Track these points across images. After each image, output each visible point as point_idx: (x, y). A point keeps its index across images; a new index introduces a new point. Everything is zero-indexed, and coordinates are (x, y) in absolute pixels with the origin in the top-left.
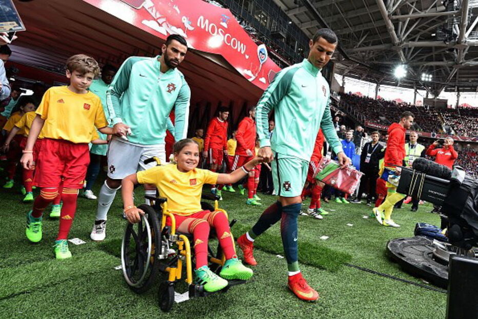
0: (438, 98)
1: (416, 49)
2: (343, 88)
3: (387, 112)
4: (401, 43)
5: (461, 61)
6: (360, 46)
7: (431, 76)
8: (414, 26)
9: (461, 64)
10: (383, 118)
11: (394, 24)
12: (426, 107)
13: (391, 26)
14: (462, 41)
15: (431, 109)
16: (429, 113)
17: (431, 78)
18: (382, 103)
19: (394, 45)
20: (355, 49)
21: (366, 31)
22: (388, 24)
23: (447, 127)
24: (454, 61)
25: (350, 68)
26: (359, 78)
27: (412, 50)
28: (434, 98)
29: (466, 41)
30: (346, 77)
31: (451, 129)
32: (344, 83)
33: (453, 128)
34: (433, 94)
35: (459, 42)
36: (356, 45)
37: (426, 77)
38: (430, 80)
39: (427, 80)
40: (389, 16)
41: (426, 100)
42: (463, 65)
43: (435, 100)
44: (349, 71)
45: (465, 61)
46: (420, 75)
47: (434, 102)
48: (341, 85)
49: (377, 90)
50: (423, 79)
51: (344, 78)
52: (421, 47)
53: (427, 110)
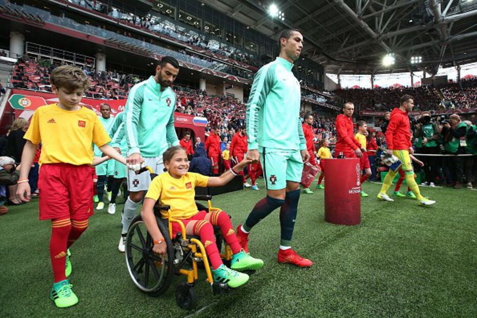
0: (436, 75)
1: (399, 37)
2: (339, 85)
3: (383, 99)
4: (380, 36)
5: (447, 38)
6: (345, 47)
7: (420, 58)
8: (391, 17)
9: (447, 40)
10: (379, 105)
11: (367, 23)
12: (425, 87)
13: (364, 24)
14: (439, 20)
15: (430, 88)
16: (427, 92)
17: (422, 59)
18: (379, 91)
19: (373, 39)
20: (340, 51)
21: (347, 33)
22: (361, 24)
23: (447, 102)
24: (440, 39)
25: (343, 66)
26: (353, 74)
27: (395, 39)
28: (432, 77)
29: (443, 20)
30: (340, 75)
31: (451, 103)
32: (339, 80)
33: (454, 102)
34: (429, 73)
35: (436, 22)
36: (341, 46)
37: (415, 60)
38: (420, 61)
39: (416, 62)
40: (359, 17)
41: (424, 80)
42: (450, 40)
43: (434, 78)
44: (341, 69)
45: (451, 36)
46: (410, 59)
47: (433, 80)
48: (337, 83)
49: (372, 80)
50: (412, 62)
51: (338, 76)
52: (405, 34)
53: (425, 89)
